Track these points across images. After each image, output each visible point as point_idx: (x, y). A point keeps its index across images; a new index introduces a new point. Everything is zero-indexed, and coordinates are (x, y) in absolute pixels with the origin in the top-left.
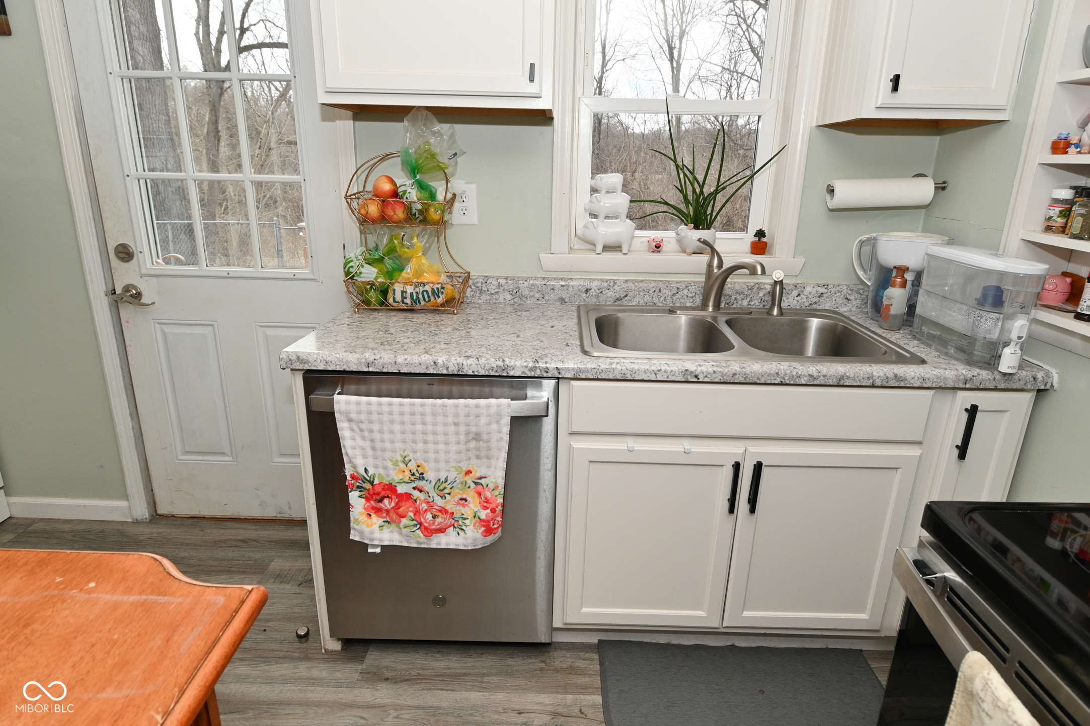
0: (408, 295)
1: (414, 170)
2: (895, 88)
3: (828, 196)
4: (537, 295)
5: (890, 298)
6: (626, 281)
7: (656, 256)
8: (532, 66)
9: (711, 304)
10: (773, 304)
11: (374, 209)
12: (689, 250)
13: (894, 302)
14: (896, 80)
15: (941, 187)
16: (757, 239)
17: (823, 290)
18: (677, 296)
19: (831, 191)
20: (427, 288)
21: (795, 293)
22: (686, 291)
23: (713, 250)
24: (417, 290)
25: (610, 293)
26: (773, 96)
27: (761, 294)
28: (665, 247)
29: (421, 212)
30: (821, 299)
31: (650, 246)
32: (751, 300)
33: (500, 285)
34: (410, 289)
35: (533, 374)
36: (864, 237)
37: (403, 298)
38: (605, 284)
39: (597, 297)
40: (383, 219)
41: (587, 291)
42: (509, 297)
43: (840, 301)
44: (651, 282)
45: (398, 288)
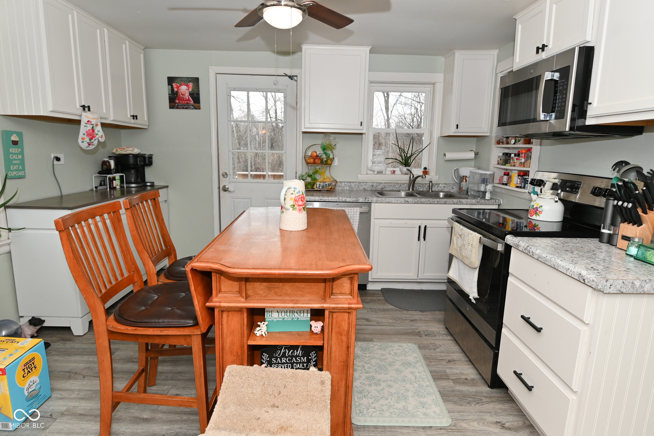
0: (321, 185)
1: (324, 149)
2: (457, 128)
3: (444, 157)
4: (357, 187)
5: (462, 185)
6: (385, 183)
7: (393, 175)
8: (361, 122)
9: (411, 189)
10: (430, 189)
11: (312, 160)
12: (404, 173)
13: (463, 186)
14: (457, 125)
15: (476, 154)
16: (424, 170)
17: (445, 185)
18: (401, 187)
19: (445, 155)
20: (327, 183)
21: (437, 186)
22: (403, 186)
23: (411, 172)
24: (324, 184)
25: (380, 187)
26: (427, 128)
27: (426, 187)
28: (396, 173)
29: (326, 161)
30: (445, 188)
31: (391, 172)
32: (423, 188)
33: (345, 184)
34: (322, 184)
35: (365, 201)
36: (455, 169)
37: (319, 186)
38: (378, 184)
39: (376, 188)
40: (314, 163)
41: (372, 186)
42: (348, 188)
43: (450, 188)
44: (392, 183)
45: (318, 183)
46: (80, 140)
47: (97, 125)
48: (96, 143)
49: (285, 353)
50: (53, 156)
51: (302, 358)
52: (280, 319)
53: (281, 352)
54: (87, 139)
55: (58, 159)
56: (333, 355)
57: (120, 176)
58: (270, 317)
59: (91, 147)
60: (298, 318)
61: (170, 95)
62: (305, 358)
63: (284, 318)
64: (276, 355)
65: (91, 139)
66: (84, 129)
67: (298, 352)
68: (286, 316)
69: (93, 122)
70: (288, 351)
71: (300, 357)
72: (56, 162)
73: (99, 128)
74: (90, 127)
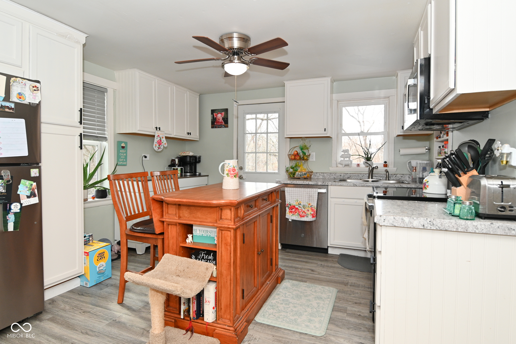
0: (299, 175)
1: (302, 149)
2: (402, 129)
4: (329, 177)
6: (350, 173)
7: (358, 168)
8: (325, 129)
9: (370, 177)
10: (387, 178)
11: (293, 157)
13: (413, 175)
14: (403, 127)
15: (429, 149)
16: (385, 164)
17: (402, 175)
18: (363, 177)
19: (400, 151)
20: (303, 173)
21: (395, 176)
22: (365, 176)
23: (369, 165)
25: (346, 176)
26: (387, 131)
28: (360, 166)
29: (303, 157)
30: (402, 178)
31: (356, 166)
32: (383, 178)
33: (320, 174)
34: (300, 173)
35: (322, 184)
36: (409, 161)
38: (345, 174)
39: (343, 177)
40: (295, 159)
41: (341, 176)
44: (356, 174)
45: (297, 173)
46: (154, 146)
47: (163, 138)
48: (162, 147)
49: (203, 257)
50: (143, 155)
51: (213, 261)
52: (200, 235)
53: (201, 256)
54: (158, 145)
55: (146, 157)
56: (223, 258)
57: (181, 168)
58: (195, 233)
59: (160, 150)
60: (210, 235)
61: (212, 120)
62: (215, 261)
63: (203, 235)
64: (199, 257)
65: (159, 145)
66: (156, 139)
67: (211, 257)
68: (203, 234)
69: (161, 136)
70: (205, 256)
71: (212, 260)
72: (144, 158)
73: (164, 139)
74: (159, 139)
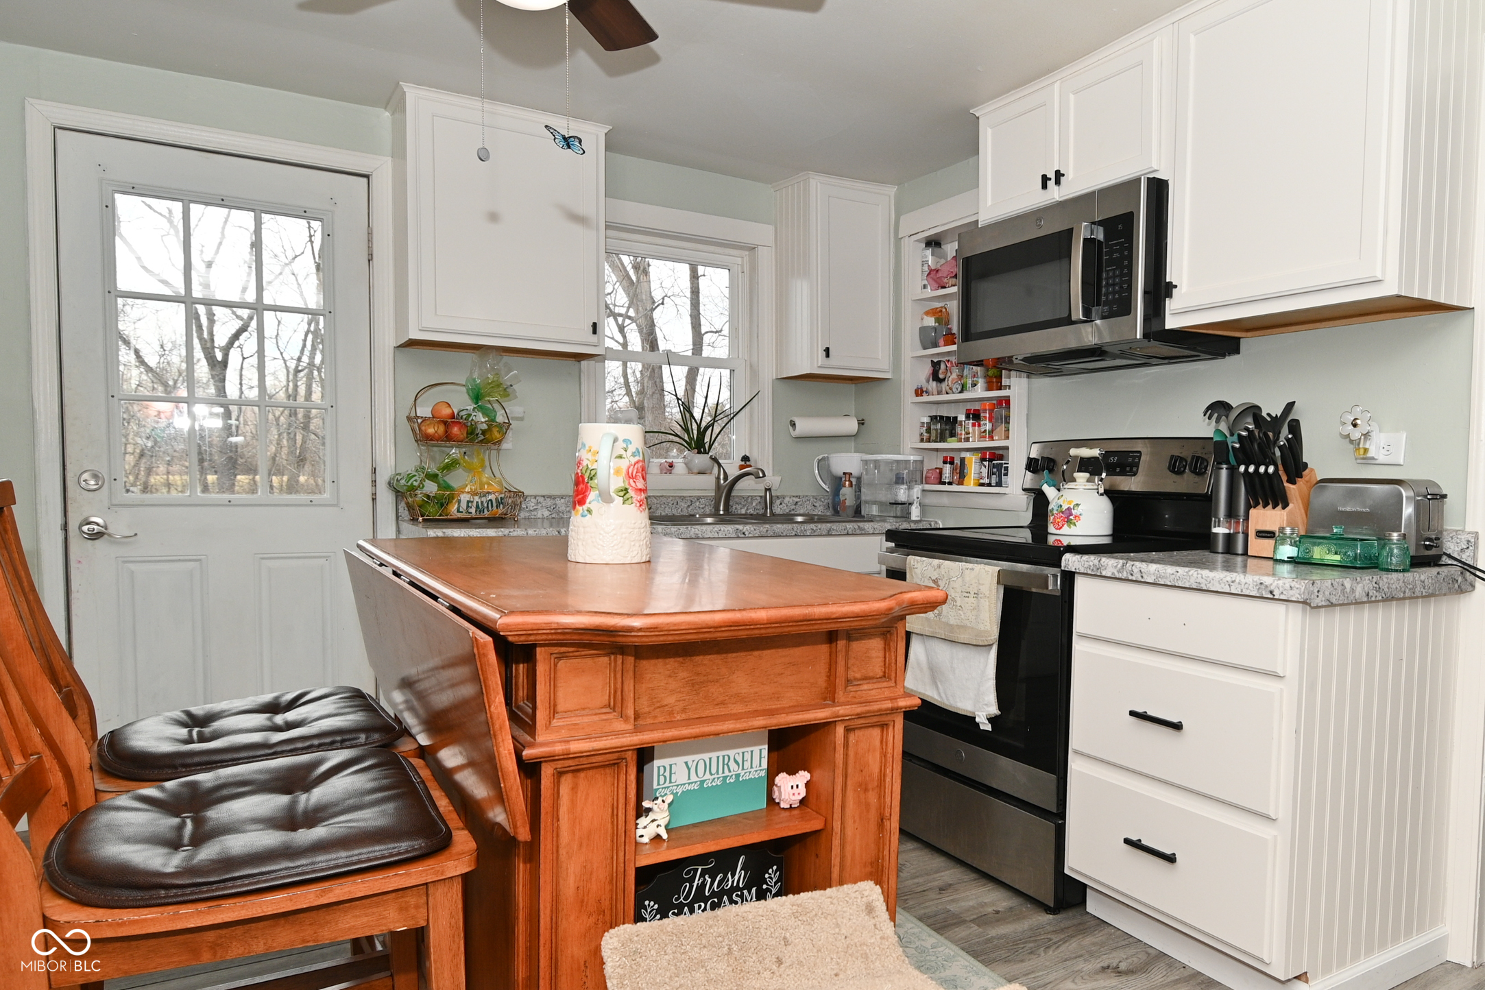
1: (477, 397)
2: (828, 355)
3: (791, 428)
5: (842, 495)
7: (669, 476)
9: (721, 508)
12: (696, 471)
14: (827, 349)
15: (862, 422)
16: (743, 463)
19: (793, 424)
23: (720, 465)
27: (754, 503)
28: (675, 470)
31: (661, 470)
36: (819, 457)
42: (546, 513)
49: (701, 887)
51: (745, 892)
52: (691, 787)
53: (691, 887)
58: (667, 784)
60: (738, 776)
62: (754, 890)
63: (702, 782)
64: (679, 898)
67: (736, 877)
68: (708, 776)
70: (710, 880)
71: (741, 890)
